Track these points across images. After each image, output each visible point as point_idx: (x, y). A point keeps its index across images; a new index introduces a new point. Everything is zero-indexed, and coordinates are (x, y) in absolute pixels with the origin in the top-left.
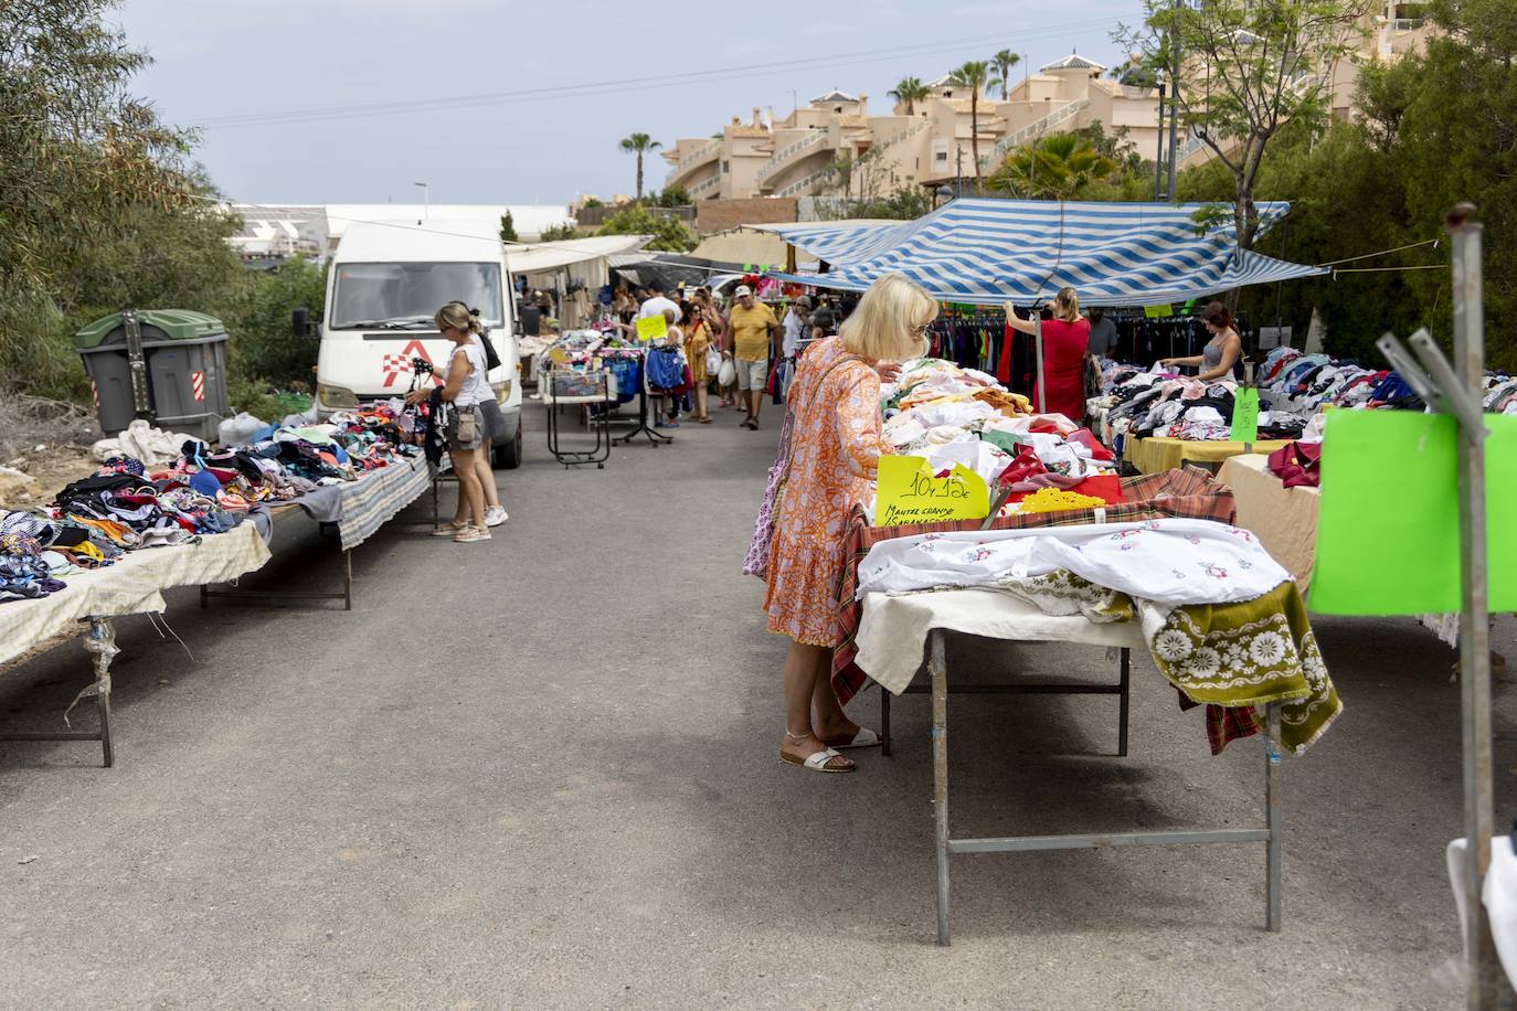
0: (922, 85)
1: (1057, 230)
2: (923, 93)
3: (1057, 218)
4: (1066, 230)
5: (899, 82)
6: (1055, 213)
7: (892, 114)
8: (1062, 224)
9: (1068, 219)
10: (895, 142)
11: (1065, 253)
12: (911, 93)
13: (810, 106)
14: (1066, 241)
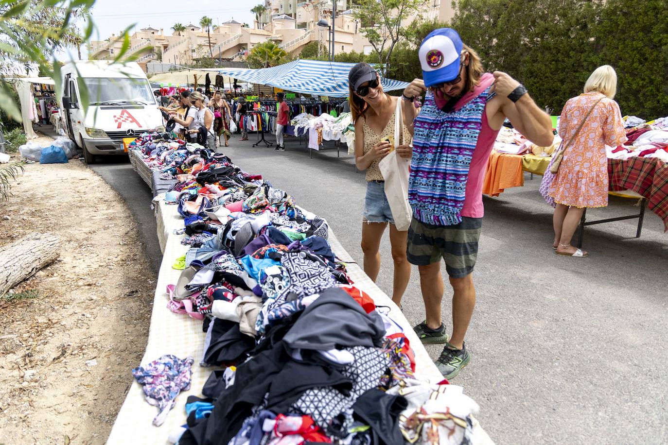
0: (182, 26)
1: (331, 71)
2: (183, 29)
3: (330, 67)
4: (334, 71)
5: (174, 25)
6: (329, 65)
7: (172, 36)
8: (332, 69)
9: (333, 67)
10: (177, 45)
11: (335, 78)
12: (179, 29)
13: (140, 31)
14: (335, 75)
